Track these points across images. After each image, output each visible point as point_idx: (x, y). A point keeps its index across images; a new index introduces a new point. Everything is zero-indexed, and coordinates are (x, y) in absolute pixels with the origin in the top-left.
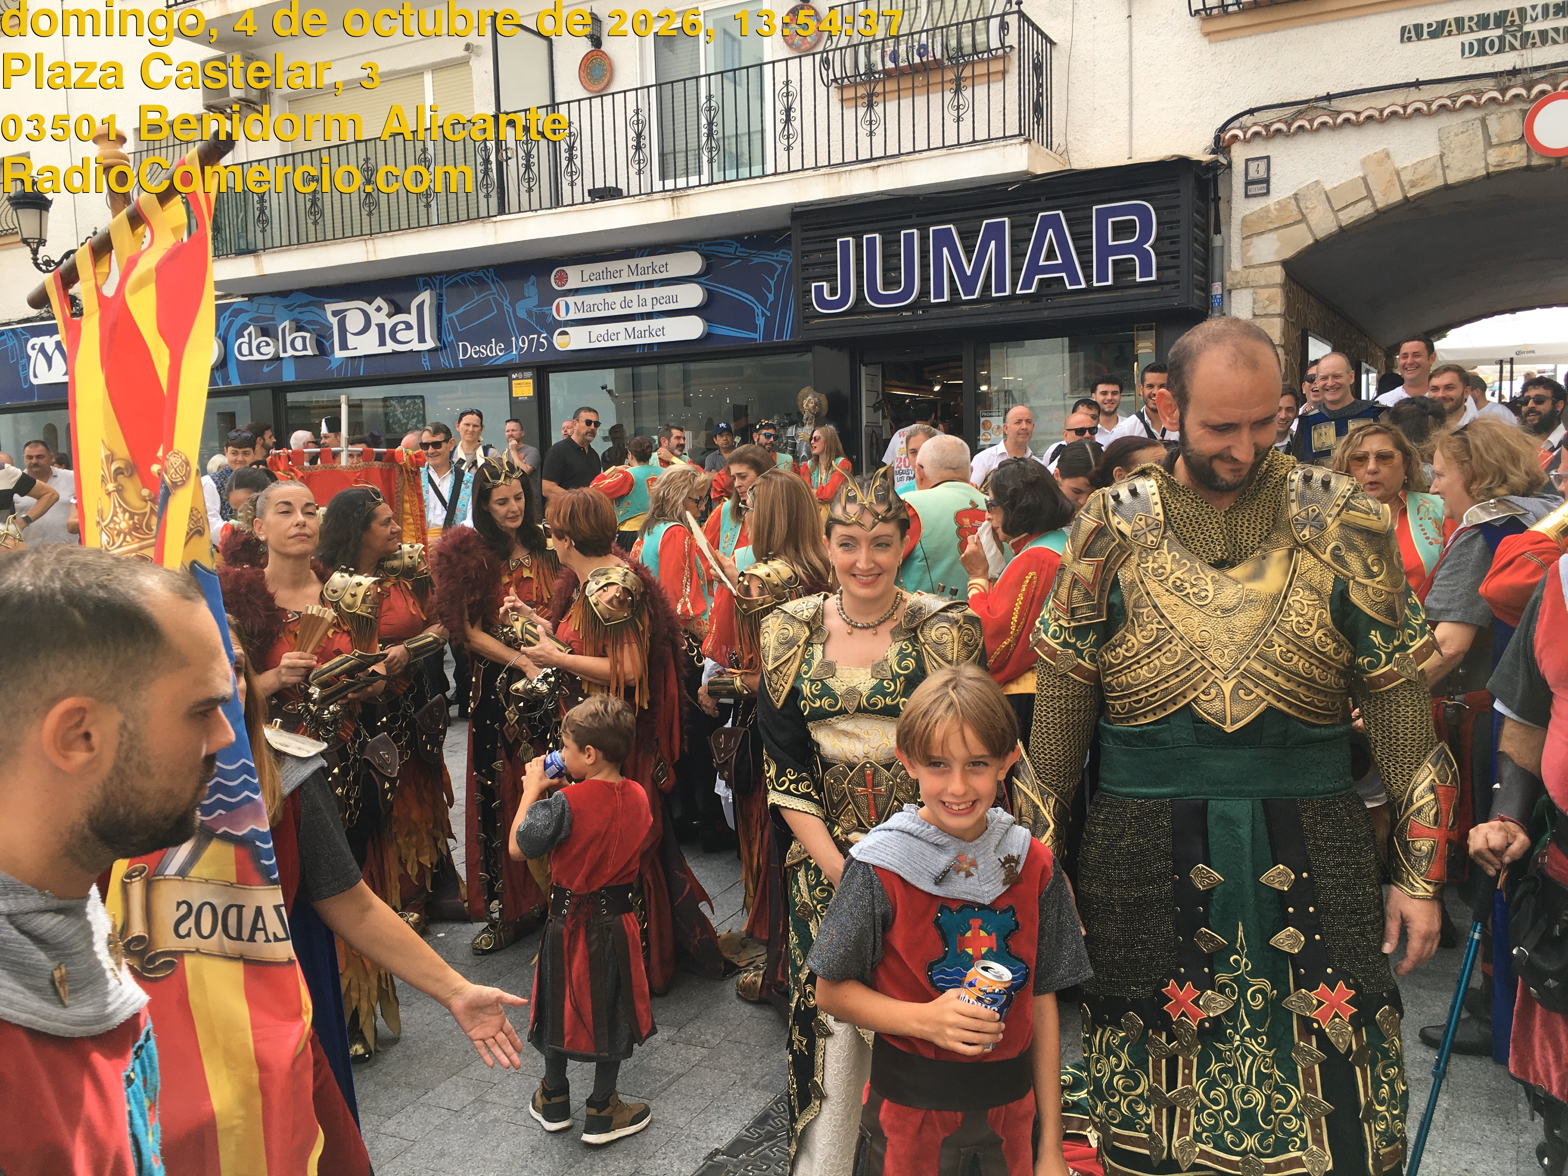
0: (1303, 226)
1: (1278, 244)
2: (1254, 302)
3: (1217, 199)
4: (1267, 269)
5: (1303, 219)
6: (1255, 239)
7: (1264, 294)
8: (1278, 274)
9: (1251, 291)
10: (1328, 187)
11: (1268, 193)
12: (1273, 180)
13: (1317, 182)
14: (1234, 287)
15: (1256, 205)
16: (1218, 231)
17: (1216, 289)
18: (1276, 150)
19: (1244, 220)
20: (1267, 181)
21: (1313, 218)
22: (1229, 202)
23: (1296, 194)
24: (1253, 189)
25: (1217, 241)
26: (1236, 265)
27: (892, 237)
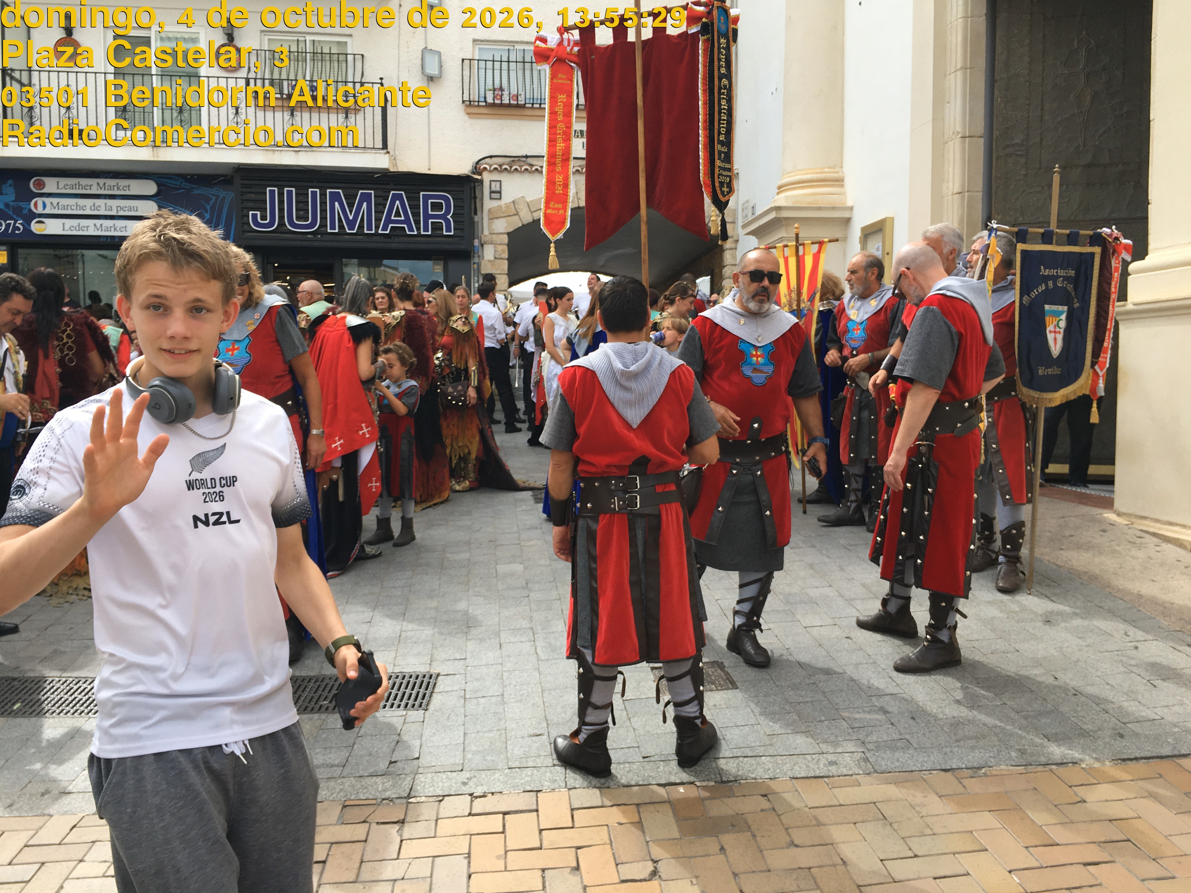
0: (517, 217)
1: (506, 225)
2: (495, 251)
3: (475, 198)
4: (501, 236)
5: (517, 214)
6: (495, 220)
7: (500, 248)
8: (505, 239)
9: (492, 246)
10: (528, 200)
11: (500, 199)
12: (503, 193)
13: (523, 197)
14: (486, 243)
15: (495, 204)
16: (476, 214)
17: (476, 242)
18: (504, 178)
19: (489, 210)
20: (500, 192)
21: (522, 214)
22: (482, 199)
23: (513, 202)
24: (494, 195)
25: (476, 218)
26: (486, 232)
27: (304, 192)
